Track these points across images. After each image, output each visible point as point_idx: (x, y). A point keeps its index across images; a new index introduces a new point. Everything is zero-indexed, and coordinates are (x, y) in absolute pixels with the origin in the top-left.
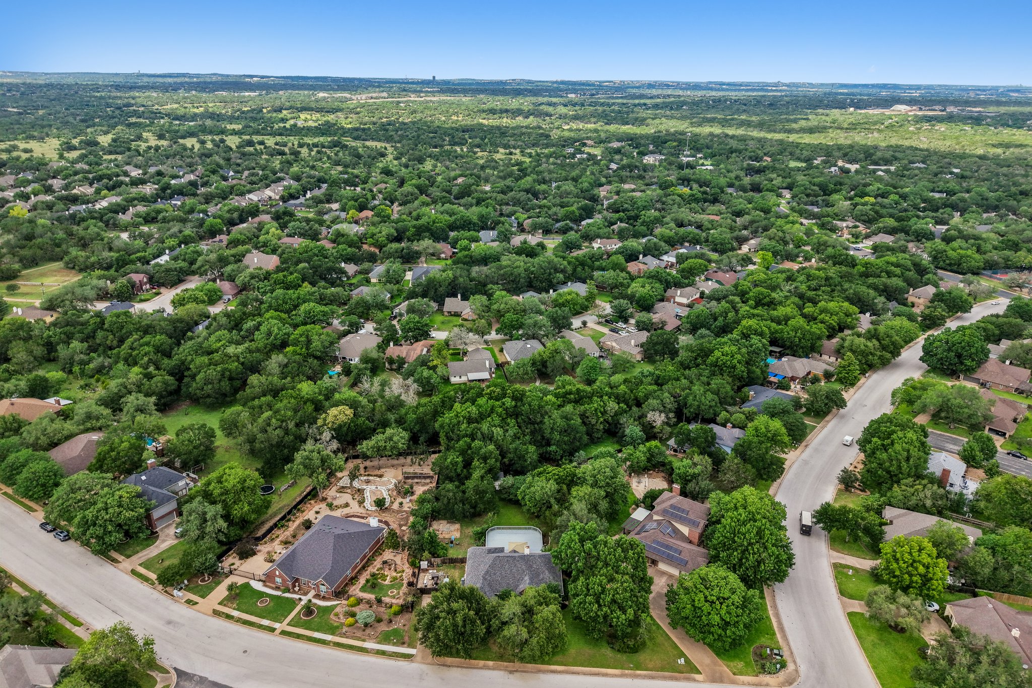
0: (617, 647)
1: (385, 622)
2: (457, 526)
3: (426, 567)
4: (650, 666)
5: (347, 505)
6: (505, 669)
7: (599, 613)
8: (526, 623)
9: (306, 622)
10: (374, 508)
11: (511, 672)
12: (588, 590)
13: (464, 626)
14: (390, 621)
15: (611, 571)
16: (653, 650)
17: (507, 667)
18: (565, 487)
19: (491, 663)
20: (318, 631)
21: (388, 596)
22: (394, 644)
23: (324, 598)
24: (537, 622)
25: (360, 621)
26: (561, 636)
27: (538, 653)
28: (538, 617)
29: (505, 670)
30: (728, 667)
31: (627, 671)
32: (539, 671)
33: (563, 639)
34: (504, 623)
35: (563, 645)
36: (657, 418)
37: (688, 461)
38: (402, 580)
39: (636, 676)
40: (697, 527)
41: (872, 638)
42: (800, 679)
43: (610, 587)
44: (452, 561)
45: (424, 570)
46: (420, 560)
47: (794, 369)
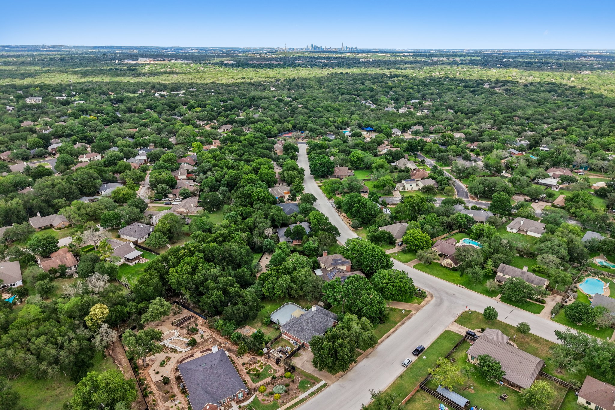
1: (292, 383)
2: (248, 327)
3: (266, 351)
4: (398, 320)
5: (168, 358)
17: (362, 357)
22: (311, 387)
23: (244, 400)
30: (414, 303)
31: (395, 327)
36: (269, 231)
37: (311, 242)
38: (266, 364)
39: (400, 326)
40: (349, 263)
41: (428, 270)
42: (432, 293)
43: (371, 297)
44: (275, 339)
45: (268, 353)
46: (262, 349)
47: (279, 193)
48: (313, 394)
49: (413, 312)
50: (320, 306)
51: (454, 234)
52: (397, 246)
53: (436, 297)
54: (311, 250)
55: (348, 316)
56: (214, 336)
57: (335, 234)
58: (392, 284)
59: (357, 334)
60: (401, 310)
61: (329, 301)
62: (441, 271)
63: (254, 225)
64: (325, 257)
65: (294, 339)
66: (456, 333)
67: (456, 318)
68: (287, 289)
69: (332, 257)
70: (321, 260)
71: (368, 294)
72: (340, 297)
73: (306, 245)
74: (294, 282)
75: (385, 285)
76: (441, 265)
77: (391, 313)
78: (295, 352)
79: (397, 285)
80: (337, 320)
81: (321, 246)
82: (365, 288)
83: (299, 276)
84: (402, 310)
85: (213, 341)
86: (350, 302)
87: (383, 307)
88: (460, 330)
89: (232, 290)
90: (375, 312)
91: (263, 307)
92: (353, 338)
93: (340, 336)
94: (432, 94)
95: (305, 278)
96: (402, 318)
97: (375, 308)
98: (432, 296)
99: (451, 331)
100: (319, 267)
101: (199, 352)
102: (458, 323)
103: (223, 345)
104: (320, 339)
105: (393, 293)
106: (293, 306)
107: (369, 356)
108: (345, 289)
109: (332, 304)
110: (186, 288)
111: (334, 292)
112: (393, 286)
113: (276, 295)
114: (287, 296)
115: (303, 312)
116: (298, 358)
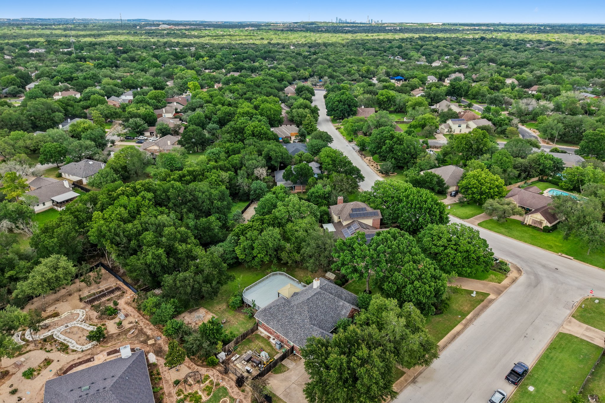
2: (203, 310)
3: (224, 358)
4: (466, 308)
5: (48, 362)
10: (91, 345)
29: (409, 384)
30: (491, 281)
31: (463, 322)
36: (262, 172)
37: (319, 185)
38: (218, 384)
39: (471, 321)
40: (378, 215)
41: (503, 230)
42: (519, 266)
43: (421, 267)
44: (244, 336)
45: (226, 362)
46: (216, 355)
47: (284, 133)
49: (492, 296)
50: (329, 279)
51: (533, 183)
52: (449, 197)
53: (527, 272)
54: (319, 197)
55: (377, 300)
56: (141, 324)
57: (356, 178)
58: (455, 247)
59: (398, 338)
60: (470, 292)
61: (343, 271)
62: (525, 232)
63: (241, 163)
64: (340, 206)
65: (278, 337)
66: (582, 341)
67: (574, 310)
68: (276, 250)
69: (351, 205)
70: (334, 210)
71: (414, 262)
72: (362, 264)
73: (312, 190)
74: (288, 240)
75: (442, 248)
76: (522, 224)
77: (453, 296)
78: (276, 363)
79: (462, 248)
80: (357, 305)
81: (334, 192)
82: (410, 252)
83: (297, 231)
84: (472, 292)
85: (136, 332)
86: (382, 274)
87: (443, 286)
88: (588, 334)
89: (181, 247)
90: (428, 294)
91: (232, 278)
92: (389, 345)
93: (363, 340)
94: (469, 50)
95: (305, 234)
96: (473, 307)
97: (428, 288)
98: (519, 271)
99: (571, 335)
100: (330, 221)
101: (105, 353)
102: (579, 320)
103: (150, 342)
104: (323, 345)
105: (456, 262)
106: (283, 277)
107: (419, 379)
108: (372, 252)
109: (349, 277)
110: (112, 243)
111: (353, 257)
112: (456, 250)
113: (257, 259)
114: (275, 261)
115: (298, 287)
116: (280, 376)
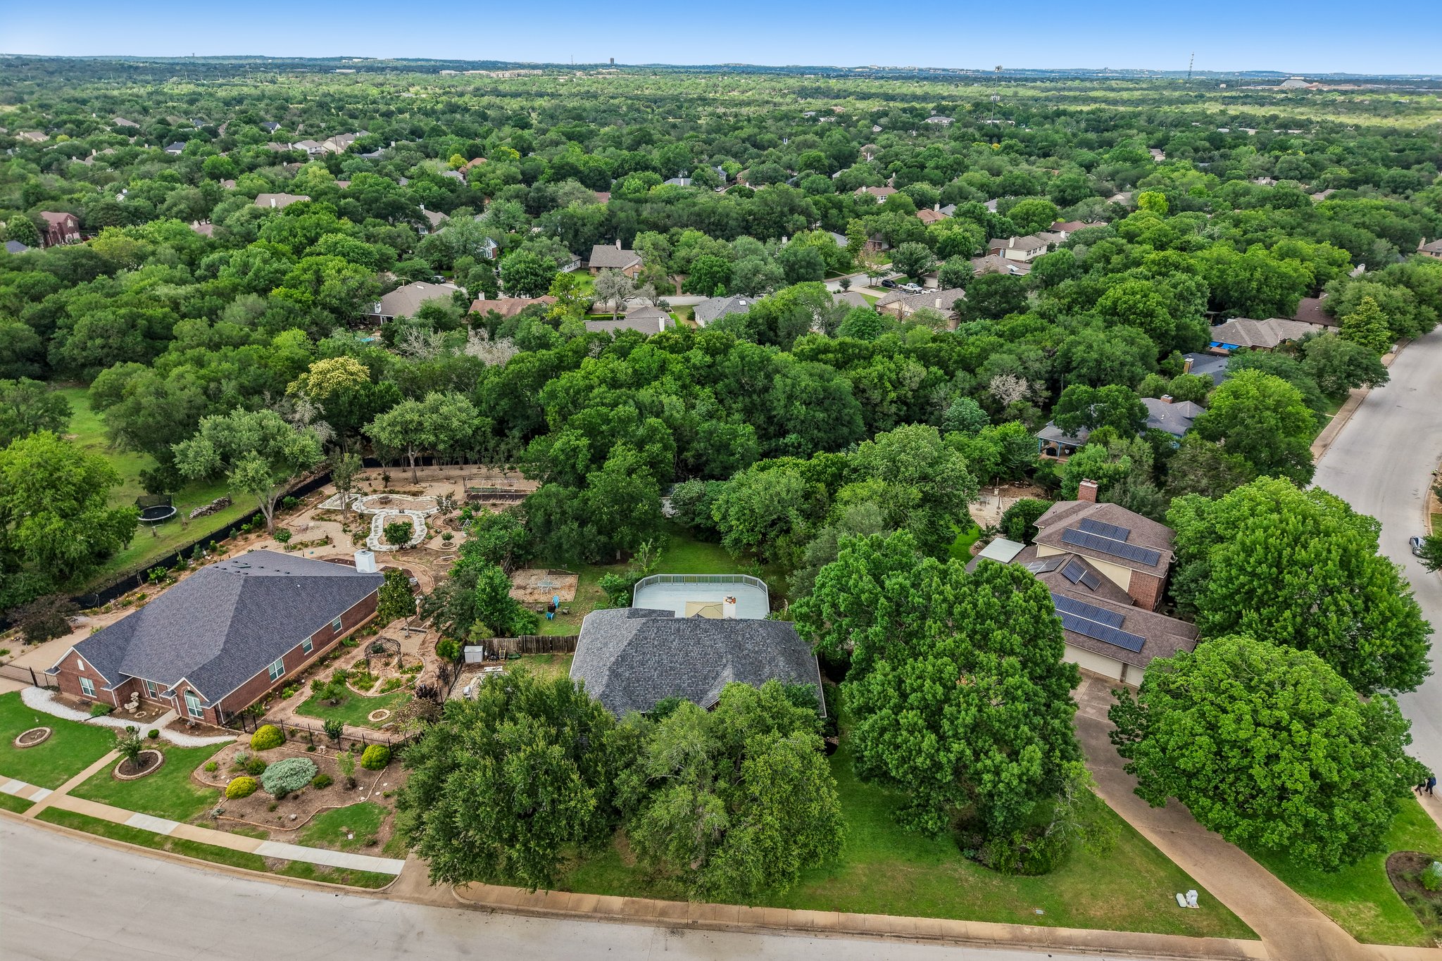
0: (991, 853)
1: (338, 787)
2: (571, 580)
3: (479, 659)
4: (1097, 911)
5: (327, 541)
6: (659, 920)
7: (942, 757)
8: (722, 784)
9: (125, 786)
10: (386, 547)
11: (675, 929)
12: (904, 696)
13: (531, 791)
14: (353, 785)
15: (967, 644)
16: (1093, 867)
17: (663, 913)
18: (821, 486)
19: (616, 902)
20: (144, 809)
21: (367, 723)
22: (347, 847)
23: (196, 729)
24: (755, 779)
25: (267, 785)
26: (826, 826)
27: (758, 875)
28: (755, 766)
29: (659, 924)
30: (1334, 916)
31: (1027, 930)
32: (763, 926)
33: (832, 831)
34: (657, 784)
35: (834, 851)
36: (1011, 387)
38: (411, 687)
40: (1154, 565)
48: (305, 871)
60: (1183, 885)
69: (1094, 509)
85: (451, 560)
